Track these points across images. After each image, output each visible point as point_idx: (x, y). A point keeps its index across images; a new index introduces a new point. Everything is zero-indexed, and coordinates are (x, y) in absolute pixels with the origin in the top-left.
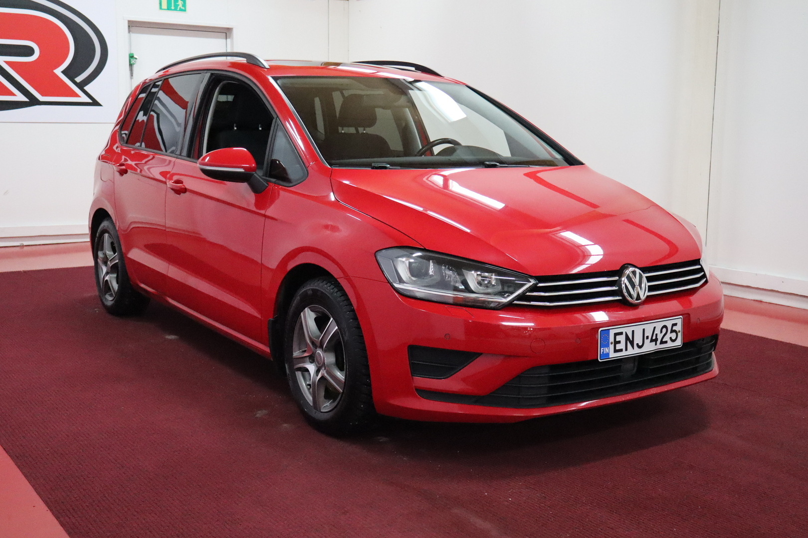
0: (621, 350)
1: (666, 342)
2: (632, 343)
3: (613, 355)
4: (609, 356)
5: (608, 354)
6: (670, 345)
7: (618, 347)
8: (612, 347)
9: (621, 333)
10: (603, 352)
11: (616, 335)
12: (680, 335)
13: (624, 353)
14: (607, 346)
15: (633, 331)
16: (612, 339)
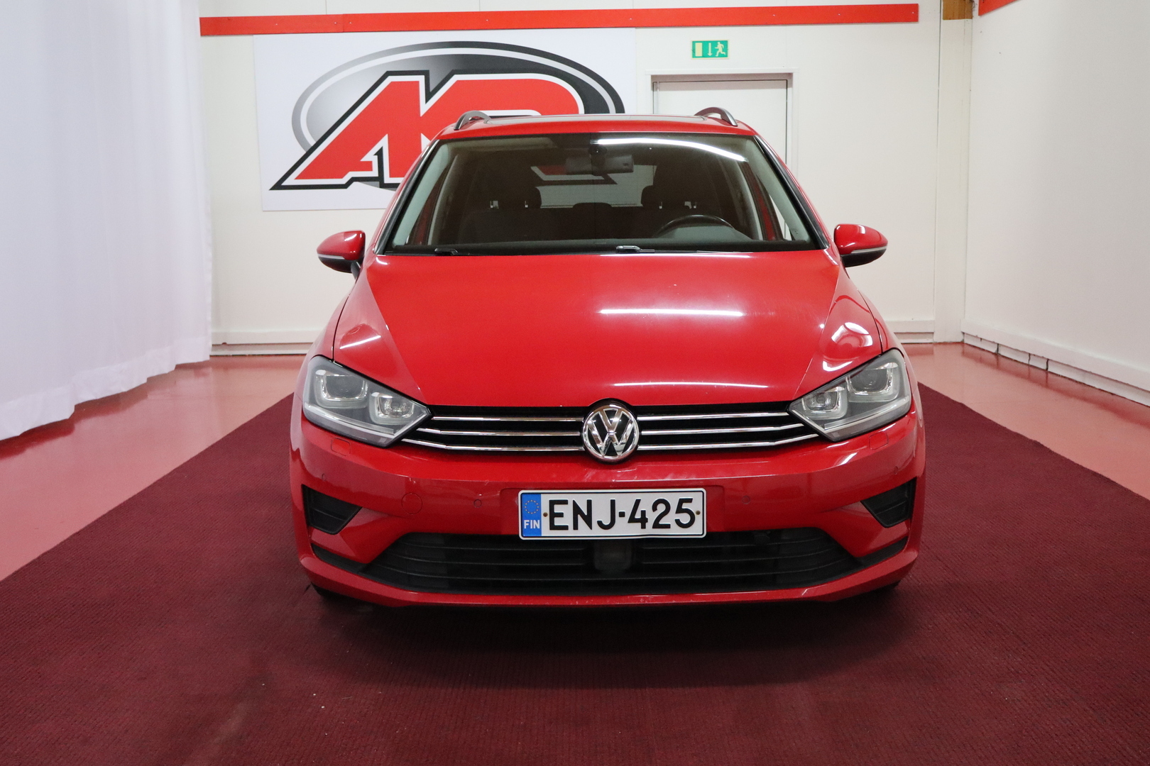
0: (565, 528)
1: (668, 526)
2: (588, 520)
3: (547, 533)
4: (541, 534)
5: (540, 531)
6: (675, 531)
7: (558, 522)
8: (546, 521)
9: (565, 502)
10: (528, 527)
11: (552, 503)
12: (699, 519)
13: (570, 533)
14: (538, 518)
15: (589, 503)
16: (545, 508)
